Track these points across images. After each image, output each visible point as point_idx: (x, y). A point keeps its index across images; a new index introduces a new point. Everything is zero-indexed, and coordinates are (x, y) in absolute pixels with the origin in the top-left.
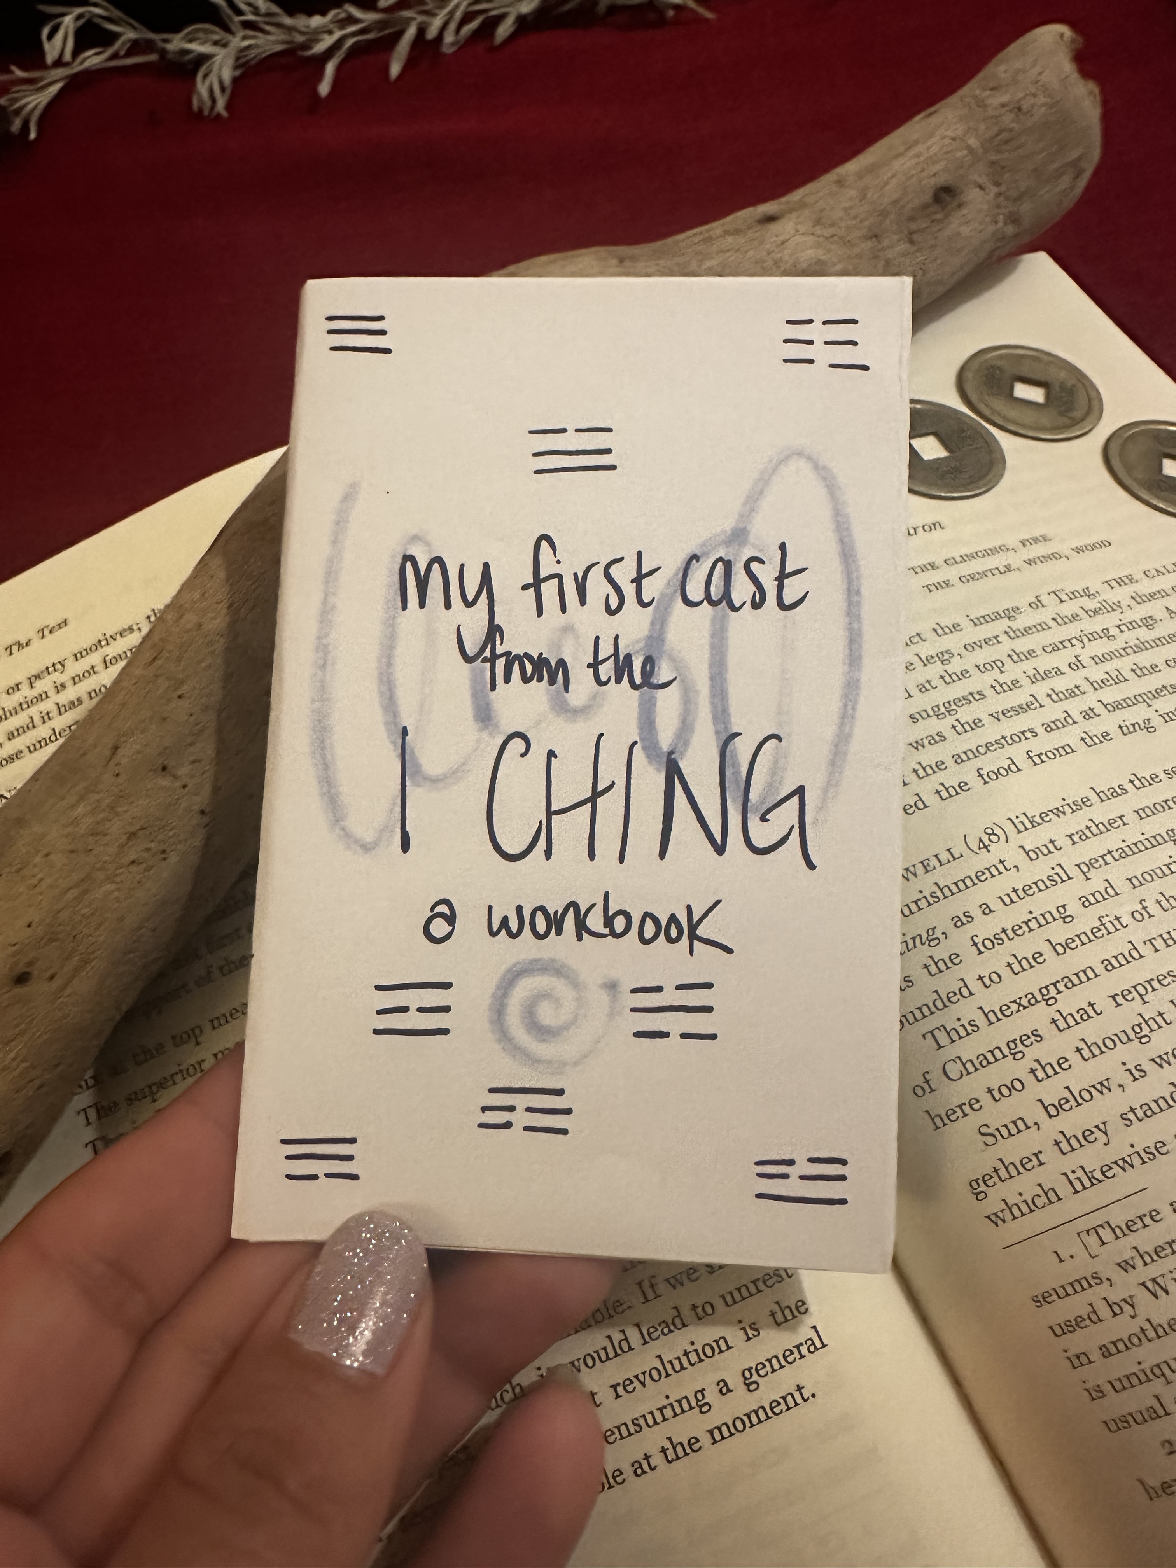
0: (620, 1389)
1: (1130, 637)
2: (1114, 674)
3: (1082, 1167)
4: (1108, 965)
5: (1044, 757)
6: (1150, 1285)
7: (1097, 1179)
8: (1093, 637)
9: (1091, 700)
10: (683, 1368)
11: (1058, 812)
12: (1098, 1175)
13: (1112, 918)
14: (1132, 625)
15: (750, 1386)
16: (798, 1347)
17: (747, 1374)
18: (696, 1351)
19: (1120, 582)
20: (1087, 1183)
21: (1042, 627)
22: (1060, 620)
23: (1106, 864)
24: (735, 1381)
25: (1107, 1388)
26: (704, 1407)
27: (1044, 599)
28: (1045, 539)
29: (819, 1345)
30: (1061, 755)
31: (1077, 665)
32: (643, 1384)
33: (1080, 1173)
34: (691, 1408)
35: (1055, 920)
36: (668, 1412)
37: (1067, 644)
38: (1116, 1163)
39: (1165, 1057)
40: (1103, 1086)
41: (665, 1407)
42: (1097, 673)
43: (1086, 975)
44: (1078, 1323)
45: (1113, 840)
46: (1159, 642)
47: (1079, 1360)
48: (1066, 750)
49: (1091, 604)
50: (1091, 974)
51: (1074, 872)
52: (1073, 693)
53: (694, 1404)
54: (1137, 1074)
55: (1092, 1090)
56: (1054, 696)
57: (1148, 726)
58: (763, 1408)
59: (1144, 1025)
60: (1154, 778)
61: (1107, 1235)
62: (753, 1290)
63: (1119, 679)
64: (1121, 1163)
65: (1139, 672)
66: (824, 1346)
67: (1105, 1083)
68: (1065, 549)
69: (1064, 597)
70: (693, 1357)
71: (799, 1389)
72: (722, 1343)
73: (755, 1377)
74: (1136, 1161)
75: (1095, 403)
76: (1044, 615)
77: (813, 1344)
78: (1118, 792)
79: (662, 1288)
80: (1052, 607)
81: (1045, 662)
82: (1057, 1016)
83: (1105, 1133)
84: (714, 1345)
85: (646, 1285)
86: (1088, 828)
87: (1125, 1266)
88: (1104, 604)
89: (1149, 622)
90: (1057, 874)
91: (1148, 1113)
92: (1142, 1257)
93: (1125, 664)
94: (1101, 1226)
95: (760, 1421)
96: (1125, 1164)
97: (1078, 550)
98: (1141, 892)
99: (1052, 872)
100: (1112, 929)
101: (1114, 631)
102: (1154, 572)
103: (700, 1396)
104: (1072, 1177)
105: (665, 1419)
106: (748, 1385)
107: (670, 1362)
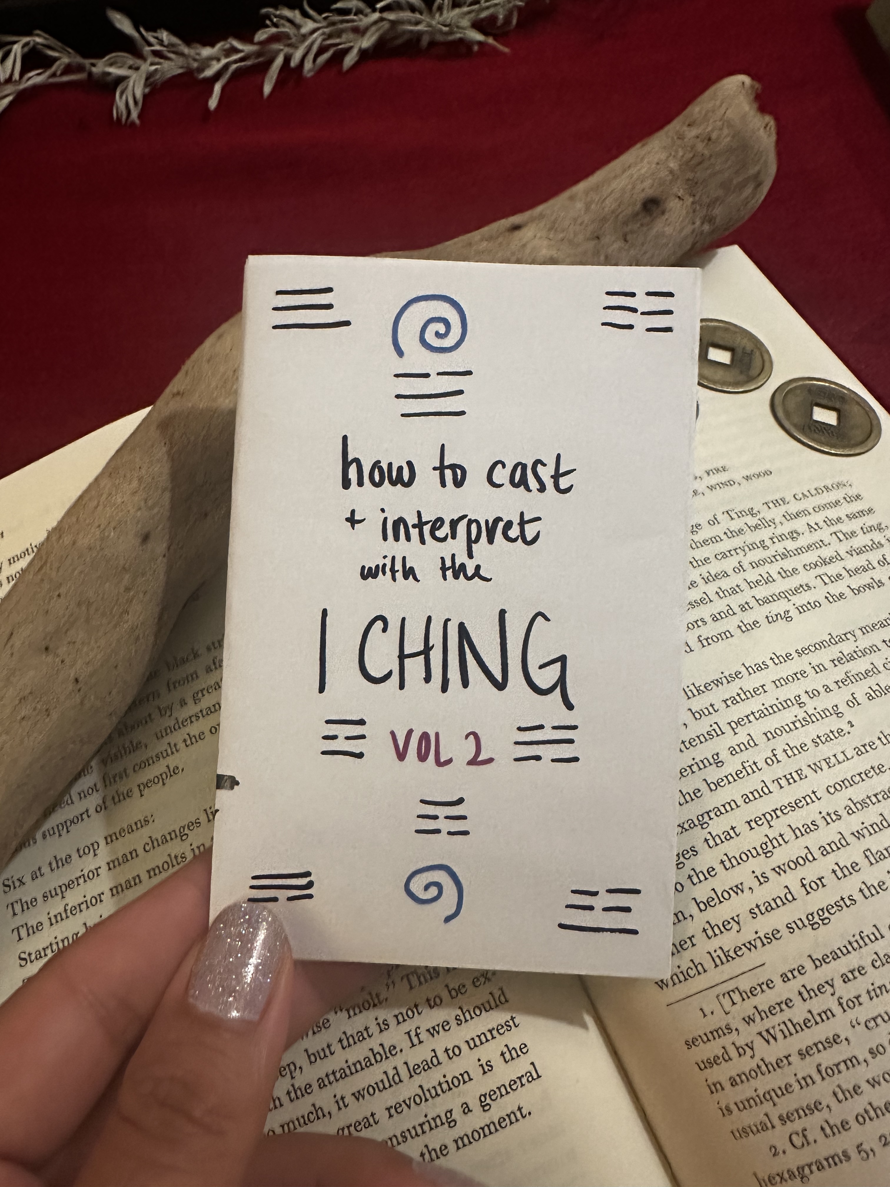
0: (393, 1111)
1: (779, 547)
2: (765, 576)
3: (721, 948)
4: (747, 799)
5: (710, 641)
6: (765, 1034)
7: (731, 957)
8: (752, 547)
9: (746, 596)
10: (437, 1095)
11: (718, 682)
12: (732, 954)
13: (751, 763)
14: (781, 538)
15: (485, 1107)
16: (520, 1078)
17: (483, 1099)
18: (447, 1082)
19: (776, 503)
20: (724, 959)
21: (716, 540)
22: (731, 534)
23: (750, 722)
24: (474, 1104)
25: (734, 1108)
26: (452, 1123)
27: (720, 517)
28: (724, 469)
29: (535, 1076)
30: (722, 639)
31: (740, 568)
32: (409, 1107)
33: (719, 952)
34: (442, 1124)
35: (711, 764)
36: (426, 1127)
37: (733, 552)
38: (744, 945)
39: (782, 867)
40: (738, 889)
41: (424, 1123)
42: (752, 575)
43: (731, 806)
44: (712, 1062)
45: (754, 705)
46: (799, 551)
47: (715, 1087)
48: (726, 635)
49: (752, 521)
50: (734, 806)
51: (726, 728)
52: (735, 591)
53: (444, 1120)
54: (762, 880)
55: (731, 892)
56: (721, 593)
57: (787, 617)
58: (494, 1123)
59: (769, 844)
60: (788, 656)
61: (736, 997)
62: (489, 1037)
63: (769, 580)
64: (748, 945)
65: (784, 574)
66: (539, 1077)
67: (740, 886)
68: (737, 477)
69: (734, 516)
70: (445, 1086)
71: (520, 1109)
72: (466, 1076)
73: (488, 1101)
74: (759, 944)
75: (767, 364)
76: (718, 530)
77: (531, 1075)
78: (761, 667)
79: (424, 1036)
80: (725, 523)
81: (715, 567)
82: (709, 837)
83: (738, 923)
84: (460, 1077)
85: (413, 1034)
86: (738, 695)
87: (749, 1020)
88: (763, 521)
89: (794, 535)
90: (714, 730)
91: (769, 909)
92: (760, 1014)
93: (773, 569)
94: (733, 991)
95: (491, 1133)
96: (750, 946)
97: (747, 478)
98: (772, 743)
99: (710, 729)
100: (750, 771)
101: (768, 543)
102: (801, 496)
103: (449, 1115)
104: (714, 955)
105: (424, 1132)
106: (483, 1107)
107: (429, 1090)
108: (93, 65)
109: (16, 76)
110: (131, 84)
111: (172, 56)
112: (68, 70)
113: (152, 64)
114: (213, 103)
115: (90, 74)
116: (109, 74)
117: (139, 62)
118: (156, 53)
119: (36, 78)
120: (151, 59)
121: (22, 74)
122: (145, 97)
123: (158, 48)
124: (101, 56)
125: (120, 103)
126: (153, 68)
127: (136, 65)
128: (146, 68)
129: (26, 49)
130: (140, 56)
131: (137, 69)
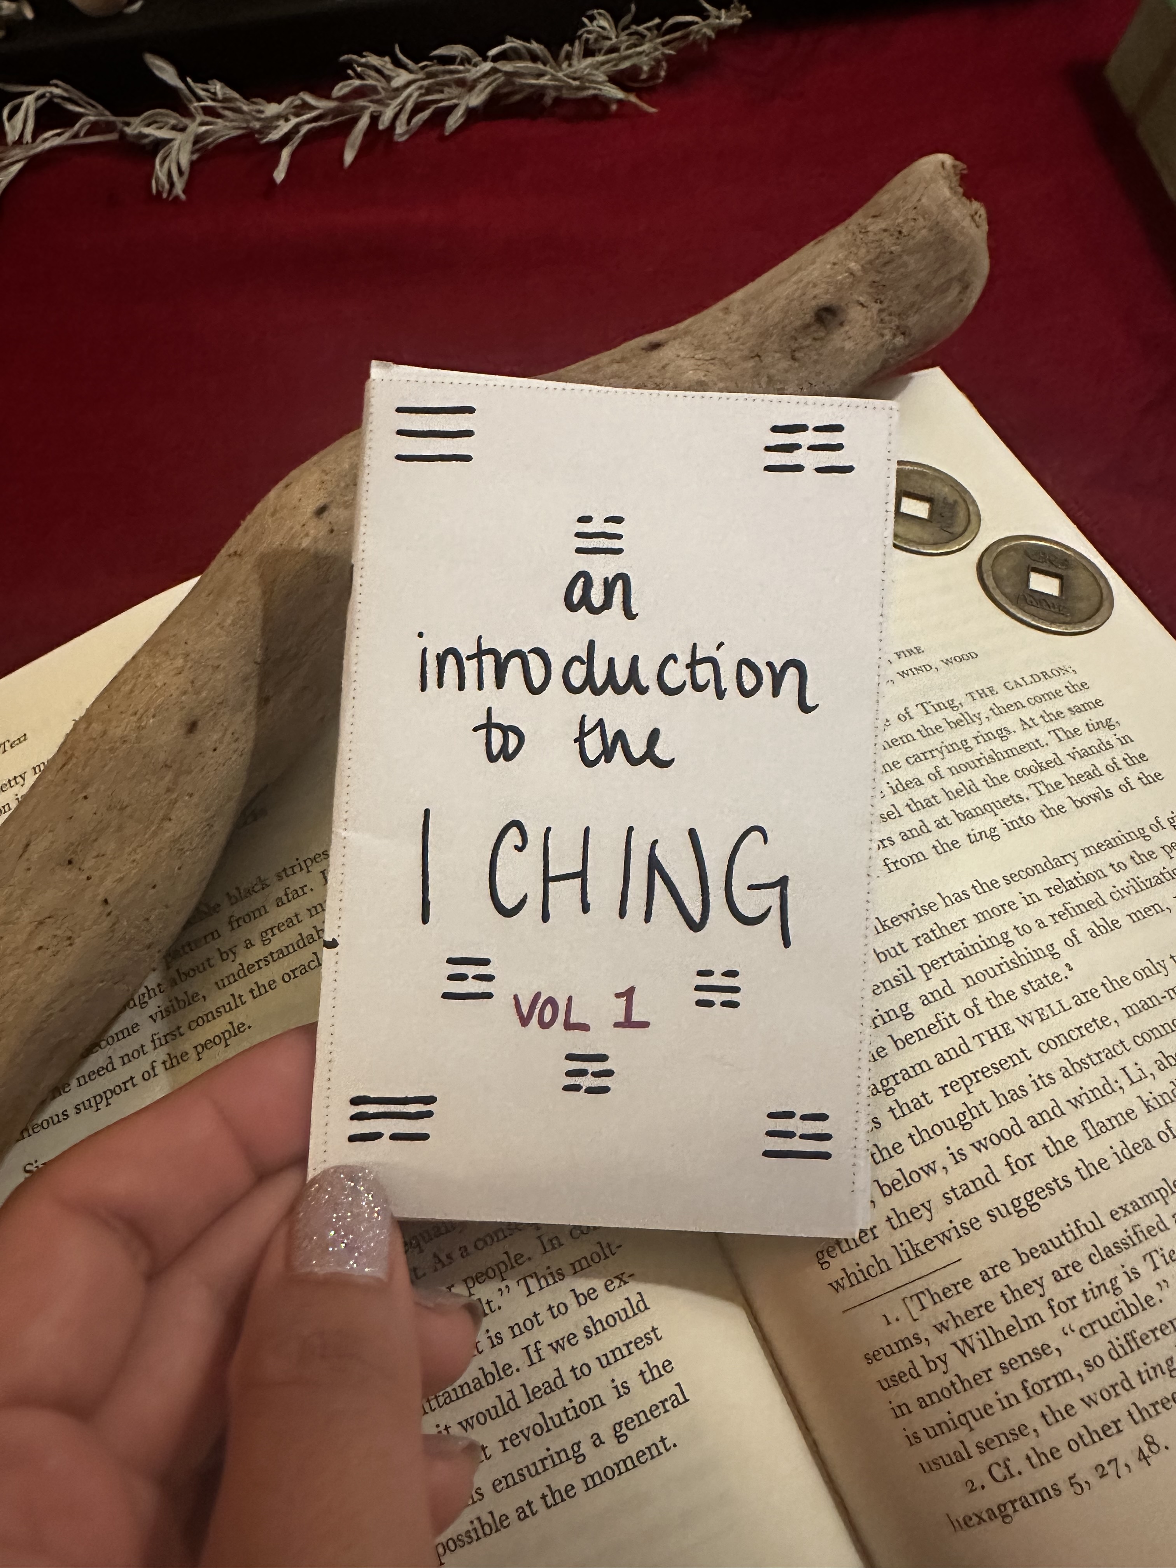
0: (508, 1443)
1: (985, 748)
2: (967, 784)
3: (908, 1240)
4: (941, 1060)
5: (899, 865)
6: (960, 1344)
7: (920, 1251)
8: (952, 748)
9: (943, 810)
10: (562, 1423)
11: (907, 916)
12: (921, 1247)
13: (947, 1015)
14: (988, 737)
15: (620, 1438)
16: (662, 1402)
17: (618, 1429)
18: (574, 1407)
19: (982, 694)
20: (912, 1255)
21: (907, 739)
22: (925, 732)
23: (946, 965)
24: (606, 1434)
25: (922, 1435)
26: (579, 1458)
27: (913, 711)
28: (919, 650)
29: (681, 1400)
30: (914, 863)
31: (936, 775)
32: (527, 1438)
33: (907, 1246)
34: (568, 1459)
35: (897, 1017)
36: (549, 1463)
37: (928, 755)
38: (936, 1237)
39: (983, 1142)
40: (930, 1169)
41: (546, 1458)
42: (952, 783)
43: (921, 1068)
44: (898, 1379)
45: (950, 943)
46: (1010, 753)
47: (901, 1410)
48: (918, 858)
49: (953, 716)
50: (925, 1068)
51: (917, 973)
52: (929, 803)
53: (570, 1454)
54: (958, 1158)
55: (921, 1172)
56: (913, 806)
57: (993, 835)
58: (630, 1457)
59: (967, 1114)
60: (993, 883)
61: (926, 1300)
62: (625, 1351)
63: (972, 790)
64: (941, 1237)
65: (993, 782)
66: (686, 1400)
67: (932, 1166)
68: (935, 662)
69: (930, 709)
70: (571, 1413)
71: (663, 1440)
72: (596, 1400)
73: (624, 1430)
74: (954, 1234)
75: (973, 518)
76: (909, 727)
77: (677, 1399)
78: (961, 897)
79: (546, 1352)
80: (920, 719)
81: (905, 774)
82: (894, 1105)
83: (929, 1210)
84: (590, 1402)
85: (532, 1349)
86: (932, 931)
87: (941, 1328)
88: (966, 716)
89: (1003, 734)
90: (902, 974)
91: (967, 1193)
92: (954, 1320)
93: (976, 776)
94: (922, 1293)
95: (627, 1470)
96: (944, 1238)
97: (947, 662)
98: (974, 991)
99: (897, 973)
100: (946, 1025)
101: (972, 743)
102: (1013, 684)
103: (576, 1448)
104: (900, 1248)
105: (545, 1470)
106: (618, 1438)
107: (551, 1418)
108: (128, 124)
109: (28, 137)
110: (176, 147)
111: (227, 113)
112: (95, 128)
113: (202, 124)
114: (279, 175)
115: (123, 134)
116: (146, 136)
117: (186, 121)
118: (207, 111)
119: (52, 140)
120: (199, 118)
121: (35, 135)
122: (193, 164)
123: (210, 103)
124: (137, 114)
125: (160, 173)
126: (204, 128)
127: (181, 126)
128: (195, 128)
129: (42, 102)
130: (187, 113)
131: (183, 129)
